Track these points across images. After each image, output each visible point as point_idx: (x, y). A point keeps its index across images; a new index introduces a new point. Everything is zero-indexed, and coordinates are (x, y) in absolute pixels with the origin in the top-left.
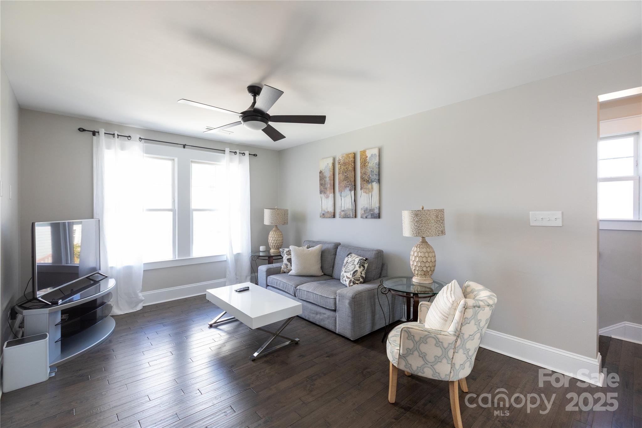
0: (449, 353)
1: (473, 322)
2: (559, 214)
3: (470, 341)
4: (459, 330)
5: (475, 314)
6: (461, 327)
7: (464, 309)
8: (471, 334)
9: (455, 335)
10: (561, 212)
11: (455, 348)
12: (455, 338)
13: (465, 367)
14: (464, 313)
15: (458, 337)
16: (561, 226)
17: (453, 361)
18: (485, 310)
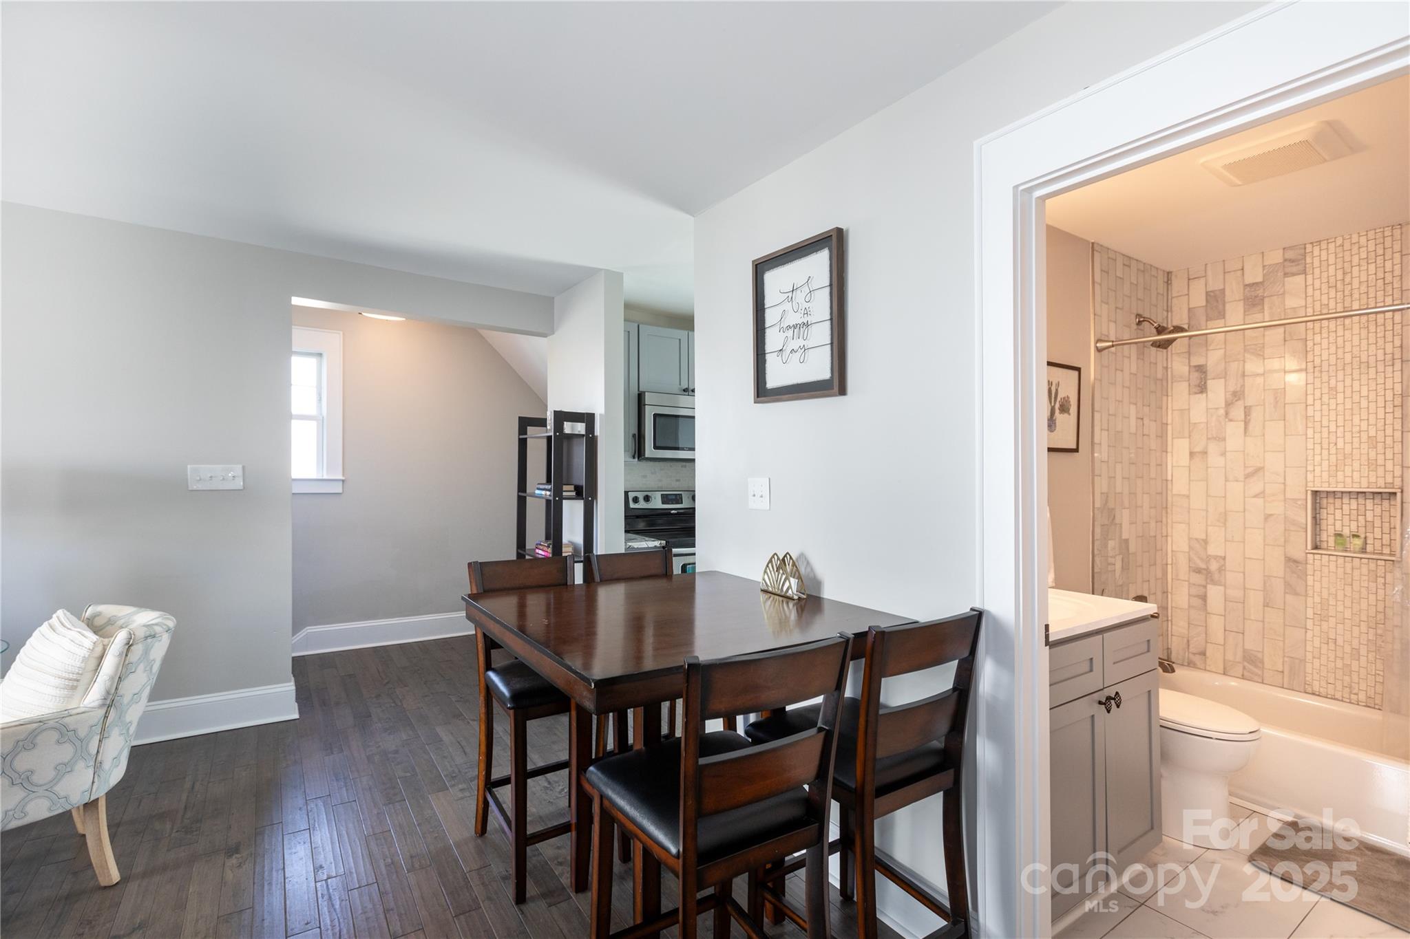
0: (90, 745)
1: (141, 667)
2: (237, 470)
3: (133, 706)
4: (113, 691)
5: (146, 652)
6: (118, 684)
7: (127, 647)
8: (136, 691)
9: (103, 705)
10: (241, 466)
11: (103, 730)
12: (103, 711)
13: (120, 762)
14: (126, 655)
15: (110, 706)
16: (242, 488)
17: (99, 758)
18: (163, 640)
